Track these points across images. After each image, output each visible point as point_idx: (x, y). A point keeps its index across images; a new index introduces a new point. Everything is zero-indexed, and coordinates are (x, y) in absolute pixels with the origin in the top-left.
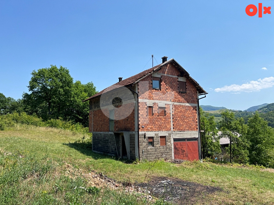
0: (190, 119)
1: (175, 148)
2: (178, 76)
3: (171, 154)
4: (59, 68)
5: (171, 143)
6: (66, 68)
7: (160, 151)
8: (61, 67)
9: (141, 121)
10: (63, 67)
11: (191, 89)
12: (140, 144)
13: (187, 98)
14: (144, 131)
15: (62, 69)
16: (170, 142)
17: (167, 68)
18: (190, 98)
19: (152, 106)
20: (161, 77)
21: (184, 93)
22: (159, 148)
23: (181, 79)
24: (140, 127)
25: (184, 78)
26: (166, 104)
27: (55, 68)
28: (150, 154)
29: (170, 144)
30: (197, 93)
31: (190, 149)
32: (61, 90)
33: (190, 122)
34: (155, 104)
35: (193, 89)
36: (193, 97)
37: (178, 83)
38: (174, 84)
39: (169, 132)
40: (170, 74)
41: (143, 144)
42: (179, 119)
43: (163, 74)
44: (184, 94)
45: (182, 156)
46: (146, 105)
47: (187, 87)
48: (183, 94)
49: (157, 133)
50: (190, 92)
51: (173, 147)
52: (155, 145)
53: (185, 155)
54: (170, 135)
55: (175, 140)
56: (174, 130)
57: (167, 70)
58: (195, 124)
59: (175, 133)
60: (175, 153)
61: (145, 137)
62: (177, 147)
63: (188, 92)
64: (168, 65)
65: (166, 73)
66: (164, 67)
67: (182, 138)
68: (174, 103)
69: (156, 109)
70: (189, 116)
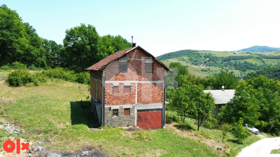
0: (155, 94)
1: (138, 117)
3: (134, 122)
4: (87, 26)
5: (134, 113)
6: (93, 26)
7: (124, 119)
8: (89, 25)
9: (107, 98)
11: (159, 69)
12: (105, 115)
13: (153, 76)
14: (109, 105)
15: (90, 27)
16: (134, 112)
17: (135, 53)
19: (118, 85)
20: (128, 61)
22: (122, 117)
24: (106, 102)
26: (131, 83)
27: (83, 27)
28: (115, 122)
29: (133, 114)
31: (153, 118)
32: (88, 47)
33: (155, 96)
34: (121, 84)
37: (145, 65)
38: (141, 66)
39: (133, 105)
40: (137, 57)
41: (108, 115)
43: (130, 59)
45: (145, 122)
46: (113, 85)
47: (154, 67)
49: (121, 106)
51: (136, 116)
52: (119, 115)
53: (147, 122)
54: (134, 107)
55: (138, 111)
56: (138, 103)
57: (134, 55)
58: (160, 97)
59: (139, 105)
60: (138, 121)
61: (110, 110)
62: (140, 116)
63: (155, 71)
64: (136, 51)
65: (133, 57)
66: (131, 53)
67: (146, 109)
68: (139, 82)
69: (121, 88)
70: (155, 91)
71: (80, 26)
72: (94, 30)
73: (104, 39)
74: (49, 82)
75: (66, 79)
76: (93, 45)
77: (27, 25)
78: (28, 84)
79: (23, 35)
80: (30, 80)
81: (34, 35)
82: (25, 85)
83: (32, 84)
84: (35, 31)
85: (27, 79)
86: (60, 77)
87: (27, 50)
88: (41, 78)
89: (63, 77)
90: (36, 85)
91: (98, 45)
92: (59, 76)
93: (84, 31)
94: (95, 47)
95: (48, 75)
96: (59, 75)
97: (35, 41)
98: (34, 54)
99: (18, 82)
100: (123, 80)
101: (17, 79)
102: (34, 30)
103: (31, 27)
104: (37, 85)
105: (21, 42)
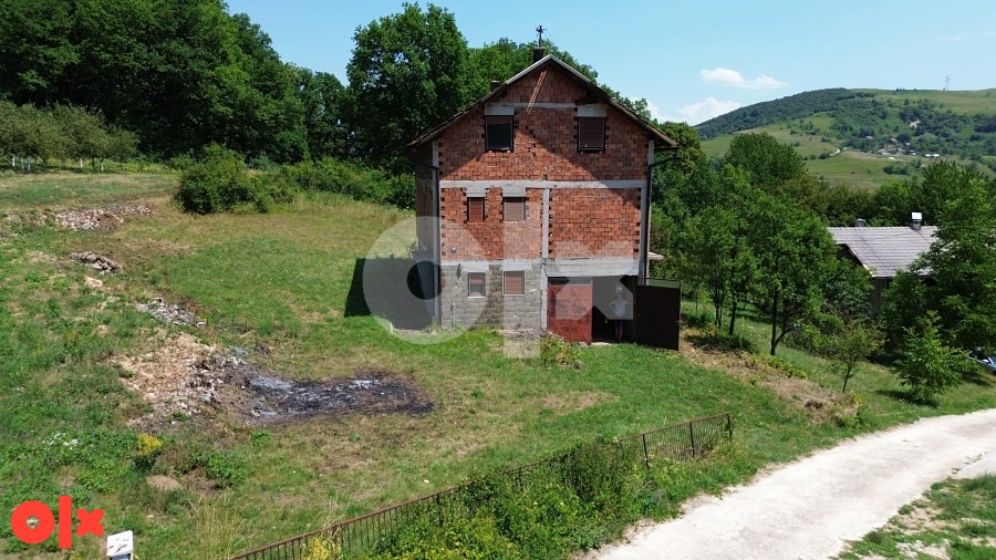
0: (612, 226)
2: (577, 102)
4: (425, 11)
6: (446, 9)
8: (432, 8)
11: (627, 137)
13: (607, 164)
15: (434, 14)
17: (539, 83)
18: (621, 164)
19: (483, 195)
20: (516, 113)
21: (597, 152)
23: (586, 111)
25: (598, 105)
26: (528, 189)
27: (412, 15)
30: (647, 146)
32: (429, 85)
34: (493, 191)
35: (634, 137)
36: (628, 161)
37: (576, 123)
38: (562, 128)
40: (548, 99)
42: (569, 225)
43: (524, 104)
44: (596, 156)
46: (465, 194)
47: (608, 133)
48: (592, 155)
50: (620, 146)
57: (536, 90)
58: (628, 237)
63: (610, 147)
64: (543, 74)
65: (533, 97)
66: (526, 83)
68: (556, 183)
69: (495, 204)
70: (611, 216)
71: (403, 12)
72: (449, 24)
73: (487, 55)
74: (301, 201)
75: (357, 194)
76: (446, 78)
77: (242, 21)
78: (238, 207)
79: (231, 57)
80: (244, 195)
81: (266, 54)
82: (228, 209)
83: (251, 205)
84: (269, 40)
85: (233, 191)
86: (337, 188)
87: (243, 106)
88: (276, 188)
89: (348, 187)
90: (262, 209)
91: (461, 79)
92: (334, 185)
93: (413, 28)
94: (450, 84)
95: (299, 181)
96: (335, 181)
97: (270, 75)
98: (266, 117)
99: (208, 198)
100: (500, 178)
101: (206, 192)
102: (266, 39)
103: (257, 27)
104: (264, 211)
105: (225, 80)
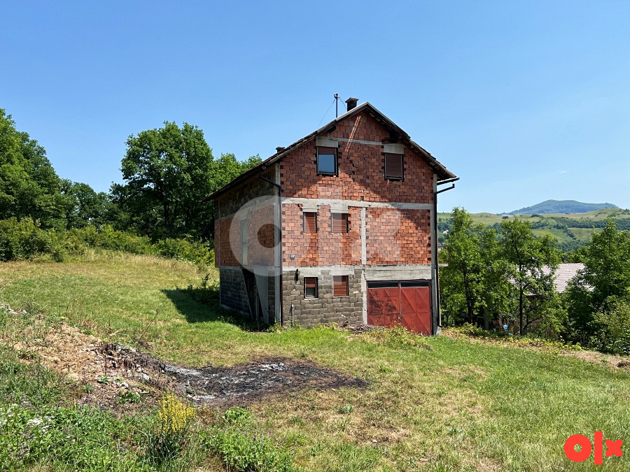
0: (410, 239)
1: (371, 301)
2: (383, 141)
3: (361, 314)
4: (181, 127)
5: (360, 291)
6: (196, 127)
7: (334, 306)
8: (186, 126)
9: (287, 244)
10: (190, 124)
11: (419, 170)
12: (284, 292)
13: (406, 190)
14: (295, 265)
15: (188, 130)
16: (359, 288)
17: (356, 124)
18: (415, 191)
19: (316, 211)
20: (339, 146)
21: (398, 180)
22: (330, 300)
23: (390, 149)
24: (285, 256)
25: (398, 145)
26: (349, 207)
27: (173, 128)
28: (310, 313)
29: (357, 292)
30: (432, 178)
31: (410, 305)
32: (187, 176)
33: (411, 245)
34: (323, 207)
35: (423, 170)
36: (421, 189)
37: (383, 157)
38: (373, 160)
39: (356, 267)
40: (362, 137)
41: (294, 293)
42: (381, 238)
43: (345, 140)
44: (398, 183)
45: (388, 318)
46: (301, 209)
47: (405, 166)
48: (395, 182)
49: (326, 268)
50: (414, 177)
51: (365, 299)
52: (320, 295)
53: (395, 317)
54: (358, 273)
55: (371, 284)
56: (370, 262)
57: (354, 129)
58: (423, 248)
59: (371, 269)
60: (370, 312)
61: (297, 279)
62: (376, 298)
63: (408, 177)
64: (359, 118)
65: (352, 135)
66: (346, 123)
67: (390, 279)
68: (370, 203)
69: (325, 219)
70: (411, 231)
71: (164, 128)
72: (199, 136)
73: (223, 162)
75: (132, 250)
76: (200, 171)
77: (25, 137)
78: (36, 257)
79: (15, 159)
80: (42, 247)
81: (41, 161)
82: (27, 258)
83: (47, 257)
84: (44, 151)
85: (34, 242)
86: (117, 248)
87: (22, 196)
88: (70, 243)
89: (126, 247)
90: (57, 258)
92: (113, 245)
93: (175, 137)
94: (202, 176)
96: (114, 242)
97: (45, 177)
99: (11, 247)
100: (328, 197)
101: (9, 242)
102: (42, 151)
103: (34, 142)
104: (60, 261)
105: (9, 174)
